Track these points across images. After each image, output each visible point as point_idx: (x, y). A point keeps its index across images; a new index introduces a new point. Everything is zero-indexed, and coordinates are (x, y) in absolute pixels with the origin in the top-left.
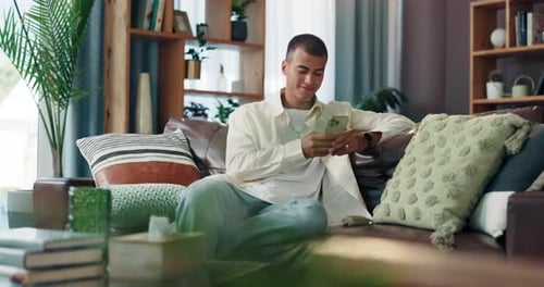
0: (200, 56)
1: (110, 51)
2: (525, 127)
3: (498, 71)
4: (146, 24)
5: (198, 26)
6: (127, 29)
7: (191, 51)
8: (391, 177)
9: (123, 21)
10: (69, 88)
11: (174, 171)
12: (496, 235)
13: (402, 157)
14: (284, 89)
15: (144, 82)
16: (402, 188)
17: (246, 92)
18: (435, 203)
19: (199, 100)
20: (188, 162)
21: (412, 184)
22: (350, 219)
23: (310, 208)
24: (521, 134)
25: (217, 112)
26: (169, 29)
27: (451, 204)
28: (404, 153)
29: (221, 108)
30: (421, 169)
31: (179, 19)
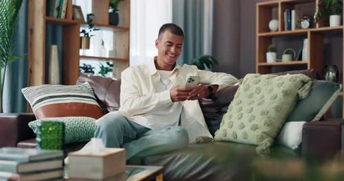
0: (90, 35)
1: (32, 31)
2: (310, 82)
3: (273, 46)
4: (55, 13)
5: (88, 15)
6: (44, 17)
7: (84, 31)
8: (226, 112)
9: (41, 12)
10: (7, 54)
11: (86, 108)
12: (294, 148)
13: (232, 100)
14: (156, 57)
15: (54, 50)
16: (234, 119)
17: (118, 57)
18: (257, 128)
19: (88, 62)
20: (94, 103)
21: (241, 117)
22: (201, 138)
23: (179, 132)
24: (307, 86)
25: (100, 70)
26: (70, 16)
27: (267, 129)
28: (233, 98)
29: (102, 67)
30: (246, 108)
31: (76, 10)
